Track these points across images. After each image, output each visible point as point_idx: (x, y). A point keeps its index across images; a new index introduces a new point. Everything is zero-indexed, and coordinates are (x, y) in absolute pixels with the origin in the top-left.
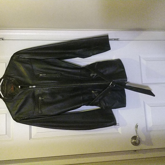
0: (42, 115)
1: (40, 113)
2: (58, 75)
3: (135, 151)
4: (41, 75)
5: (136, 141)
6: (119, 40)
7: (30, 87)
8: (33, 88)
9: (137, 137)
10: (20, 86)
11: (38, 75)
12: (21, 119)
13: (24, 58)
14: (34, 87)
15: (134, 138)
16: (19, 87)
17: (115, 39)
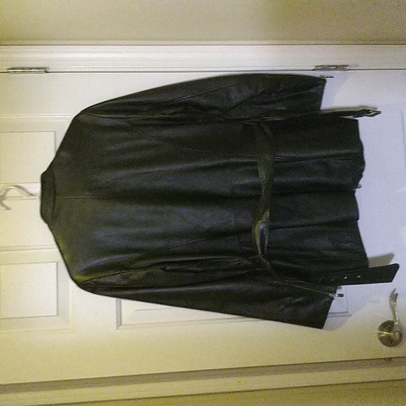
3: (390, 359)
5: (391, 334)
6: (348, 68)
9: (396, 323)
15: (388, 326)
17: (336, 66)
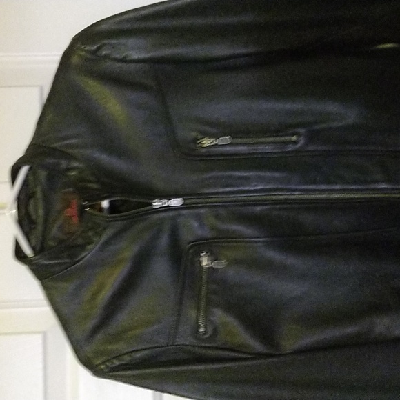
0: (216, 348)
1: (205, 333)
2: (294, 138)
4: (207, 142)
7: (157, 204)
8: (168, 209)
10: (111, 202)
11: (195, 140)
12: (117, 363)
13: (123, 60)
14: (176, 202)
16: (105, 204)
